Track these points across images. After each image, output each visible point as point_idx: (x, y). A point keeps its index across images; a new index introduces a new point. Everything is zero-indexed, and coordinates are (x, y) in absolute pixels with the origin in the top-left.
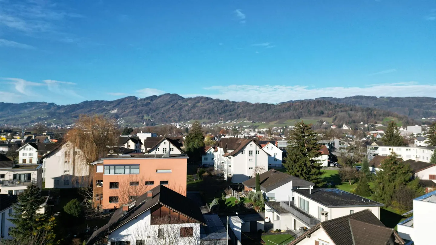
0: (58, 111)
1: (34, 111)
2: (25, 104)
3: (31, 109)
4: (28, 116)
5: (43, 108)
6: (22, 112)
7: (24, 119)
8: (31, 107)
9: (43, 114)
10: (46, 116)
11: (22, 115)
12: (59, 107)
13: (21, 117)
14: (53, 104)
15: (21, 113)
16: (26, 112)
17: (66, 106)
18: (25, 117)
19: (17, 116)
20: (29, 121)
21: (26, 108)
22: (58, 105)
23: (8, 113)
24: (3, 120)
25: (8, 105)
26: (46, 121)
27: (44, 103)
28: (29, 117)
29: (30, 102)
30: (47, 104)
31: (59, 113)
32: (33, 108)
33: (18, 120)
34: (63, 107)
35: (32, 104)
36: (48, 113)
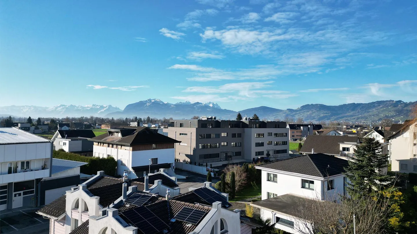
0: (405, 108)
1: (382, 109)
2: (373, 103)
3: (379, 107)
4: (376, 114)
5: (390, 106)
6: (370, 110)
7: (373, 117)
8: (379, 106)
9: (390, 111)
10: (393, 113)
11: (370, 113)
12: (406, 105)
13: (370, 115)
14: (400, 101)
15: (370, 112)
16: (374, 111)
17: (414, 103)
18: (373, 115)
19: (366, 114)
20: (377, 119)
21: (374, 107)
22: (405, 102)
23: (359, 112)
24: (355, 119)
25: (359, 105)
26: (393, 118)
27: (391, 101)
28: (377, 115)
29: (377, 101)
30: (394, 102)
31: (407, 110)
32: (381, 106)
33: (367, 118)
34: (411, 104)
35: (380, 103)
36: (395, 111)
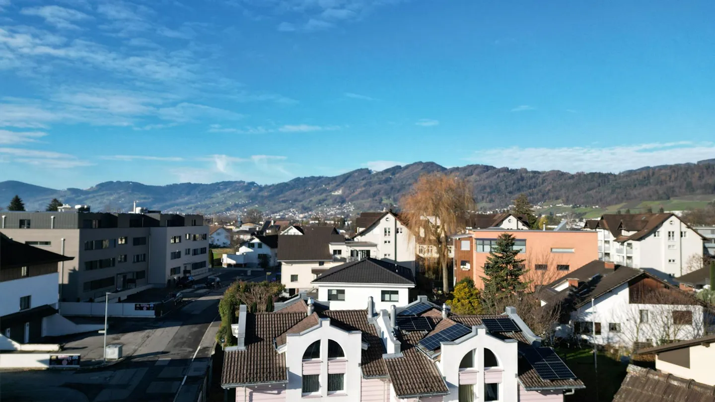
0: (260, 194)
1: (230, 194)
2: (217, 184)
3: (225, 191)
4: (222, 202)
5: (241, 190)
6: (213, 195)
7: (217, 205)
8: (226, 188)
9: (241, 198)
10: (243, 201)
11: (214, 200)
12: (261, 189)
13: (214, 203)
14: (253, 183)
15: (212, 198)
16: (219, 196)
17: (270, 186)
18: (218, 203)
19: (207, 202)
20: (223, 209)
21: (219, 189)
22: (259, 185)
23: (197, 197)
24: (191, 208)
25: (196, 186)
26: (245, 208)
27: (241, 182)
28: (224, 203)
29: (223, 182)
30: (246, 184)
31: (262, 197)
32: (228, 190)
33: (210, 207)
34: (266, 187)
35: (227, 184)
36: (247, 197)
